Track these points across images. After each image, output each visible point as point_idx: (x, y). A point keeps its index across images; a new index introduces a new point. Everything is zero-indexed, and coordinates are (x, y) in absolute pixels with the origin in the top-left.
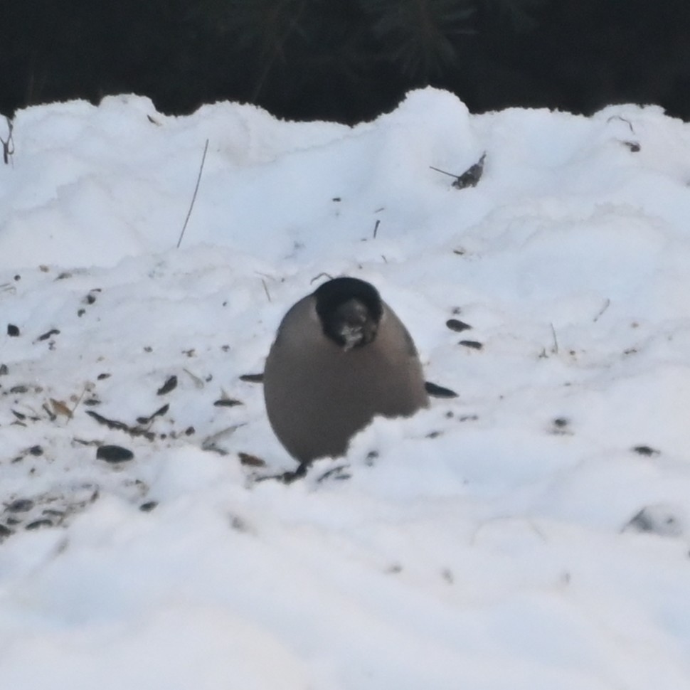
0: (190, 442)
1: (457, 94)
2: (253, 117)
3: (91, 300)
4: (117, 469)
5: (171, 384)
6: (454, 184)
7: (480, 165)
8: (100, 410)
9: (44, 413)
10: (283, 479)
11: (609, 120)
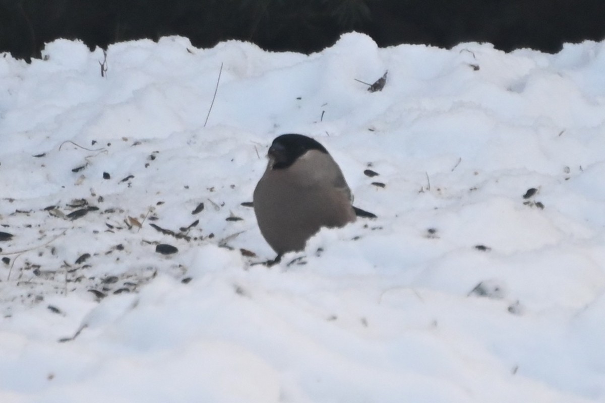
0: (211, 242)
1: (370, 36)
2: (250, 49)
3: (153, 158)
4: (167, 258)
5: (200, 208)
6: (369, 89)
7: (385, 78)
8: (157, 223)
9: (125, 225)
10: (267, 264)
11: (461, 52)
